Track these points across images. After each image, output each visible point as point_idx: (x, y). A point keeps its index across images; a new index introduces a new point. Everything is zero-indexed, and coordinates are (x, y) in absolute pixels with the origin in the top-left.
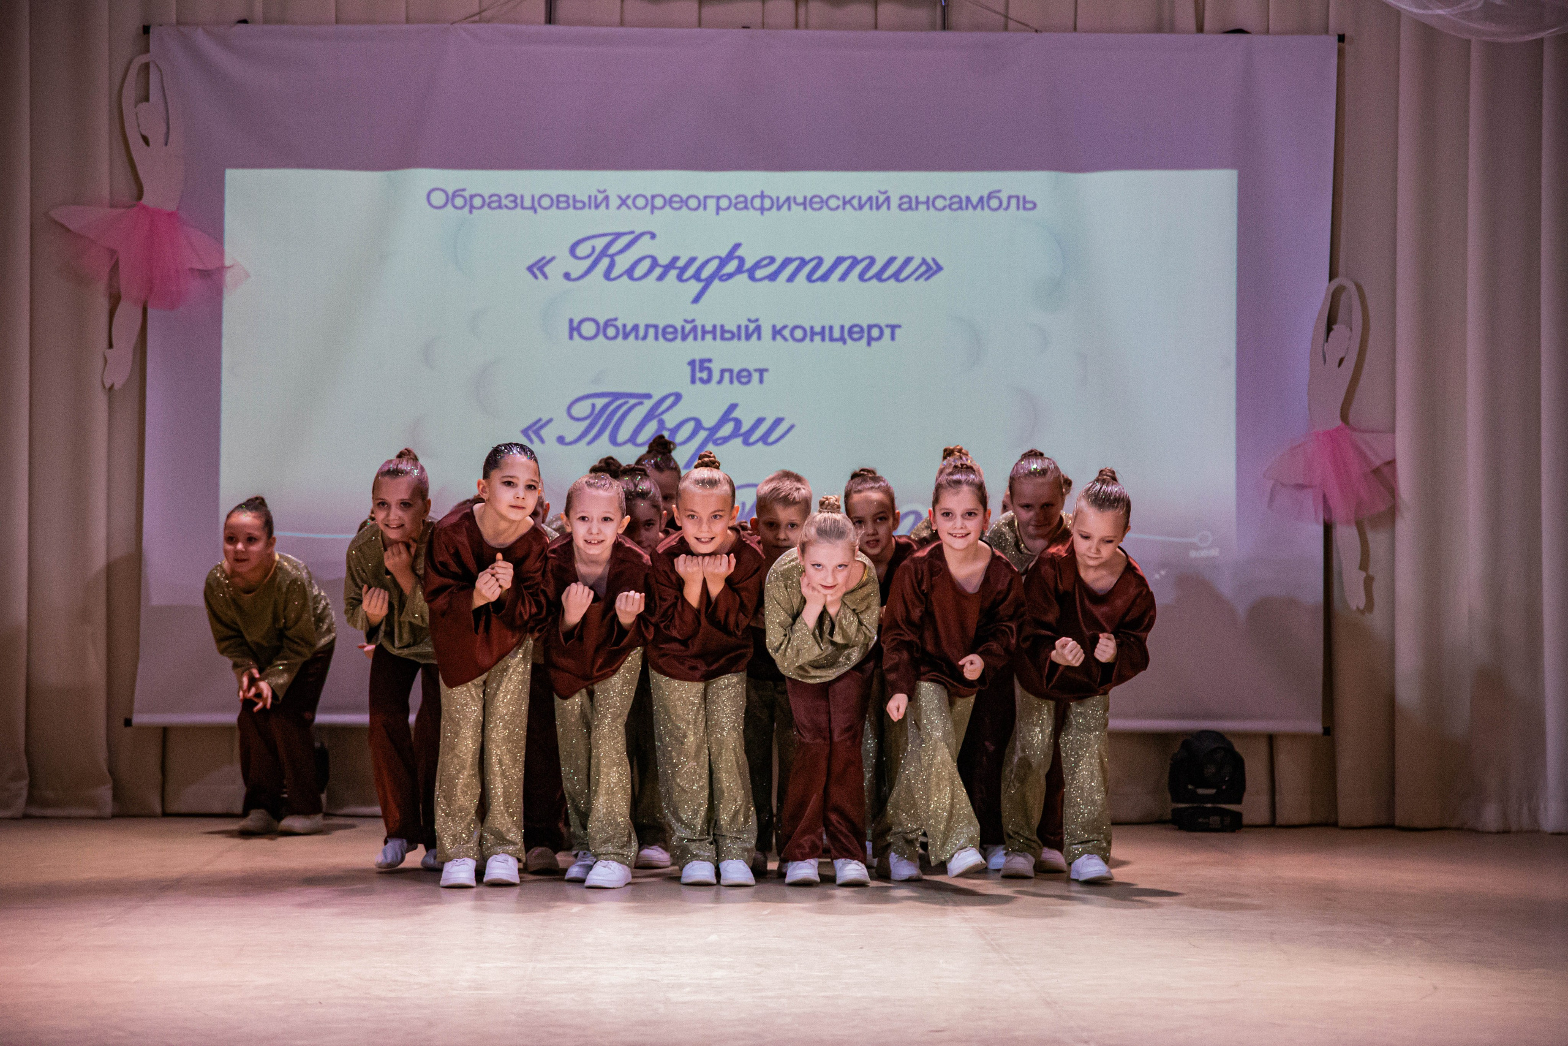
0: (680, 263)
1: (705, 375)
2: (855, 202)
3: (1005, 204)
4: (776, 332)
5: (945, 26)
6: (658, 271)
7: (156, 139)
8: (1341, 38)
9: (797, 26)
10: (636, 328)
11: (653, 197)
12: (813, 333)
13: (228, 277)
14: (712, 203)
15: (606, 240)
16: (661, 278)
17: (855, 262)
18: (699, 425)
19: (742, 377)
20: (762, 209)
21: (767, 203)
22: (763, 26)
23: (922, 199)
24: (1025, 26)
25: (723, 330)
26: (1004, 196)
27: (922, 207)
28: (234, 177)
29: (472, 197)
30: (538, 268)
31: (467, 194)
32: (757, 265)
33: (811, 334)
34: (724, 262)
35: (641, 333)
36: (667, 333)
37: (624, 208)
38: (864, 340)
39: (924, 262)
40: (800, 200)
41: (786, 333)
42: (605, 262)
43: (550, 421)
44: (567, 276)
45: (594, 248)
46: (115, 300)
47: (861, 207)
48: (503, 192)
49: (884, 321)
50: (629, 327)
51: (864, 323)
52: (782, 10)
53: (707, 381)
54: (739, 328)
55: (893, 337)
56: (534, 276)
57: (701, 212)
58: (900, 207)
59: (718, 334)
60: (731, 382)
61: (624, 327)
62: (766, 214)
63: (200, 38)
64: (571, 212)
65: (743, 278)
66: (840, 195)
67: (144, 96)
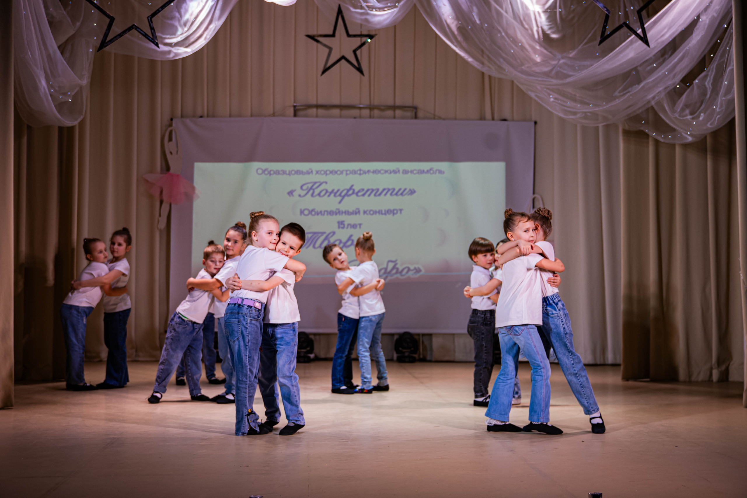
0: (335, 191)
1: (342, 226)
2: (389, 172)
4: (365, 212)
5: (416, 117)
6: (328, 194)
7: (174, 152)
8: (536, 123)
9: (370, 117)
10: (321, 212)
11: (327, 171)
13: (195, 196)
14: (344, 173)
15: (311, 184)
16: (329, 196)
17: (389, 190)
18: (341, 241)
19: (354, 226)
20: (360, 174)
21: (362, 172)
22: (360, 117)
23: (409, 170)
24: (440, 118)
25: (348, 212)
26: (434, 169)
27: (409, 174)
28: (199, 166)
29: (270, 171)
30: (291, 193)
31: (269, 170)
32: (359, 191)
33: (375, 212)
35: (323, 213)
36: (331, 213)
37: (317, 175)
38: (391, 215)
39: (410, 190)
40: (372, 171)
41: (368, 212)
42: (311, 191)
44: (300, 196)
45: (308, 187)
46: (161, 202)
47: (391, 173)
48: (280, 169)
49: (398, 208)
50: (319, 211)
51: (392, 208)
52: (366, 112)
53: (343, 228)
54: (353, 211)
55: (401, 213)
56: (290, 196)
57: (341, 175)
58: (403, 173)
59: (347, 213)
60: (351, 227)
61: (318, 211)
62: (362, 176)
63: (188, 122)
64: (301, 176)
65: (354, 196)
66: (384, 169)
67: (170, 140)
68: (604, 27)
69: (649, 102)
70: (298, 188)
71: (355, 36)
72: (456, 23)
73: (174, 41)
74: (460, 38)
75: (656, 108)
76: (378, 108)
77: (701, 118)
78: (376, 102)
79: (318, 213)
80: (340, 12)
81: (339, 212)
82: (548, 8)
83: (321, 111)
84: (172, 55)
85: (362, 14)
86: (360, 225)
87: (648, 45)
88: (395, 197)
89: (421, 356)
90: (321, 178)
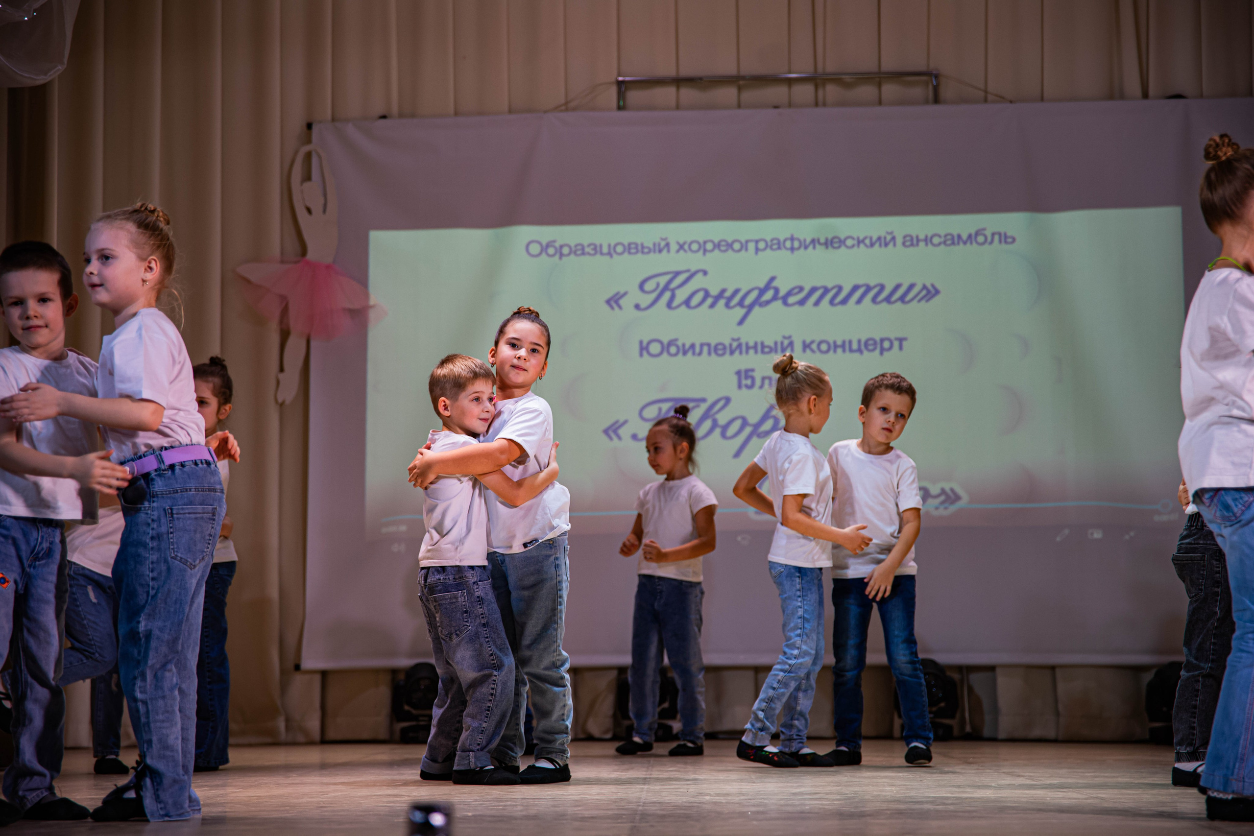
0: (728, 294)
1: (749, 382)
2: (867, 242)
3: (989, 239)
5: (937, 100)
6: (709, 301)
7: (317, 208)
9: (816, 104)
10: (693, 346)
11: (705, 242)
12: (836, 346)
13: (372, 315)
14: (751, 246)
15: (667, 278)
16: (712, 306)
17: (869, 289)
18: (745, 423)
20: (792, 249)
21: (796, 244)
22: (790, 105)
23: (922, 237)
24: (1001, 99)
25: (763, 346)
26: (988, 234)
27: (922, 244)
28: (379, 239)
29: (561, 247)
30: (614, 301)
31: (557, 245)
32: (789, 294)
33: (834, 347)
34: (762, 291)
35: (697, 350)
36: (718, 349)
37: (682, 252)
38: (878, 351)
39: (925, 287)
40: (822, 240)
41: (814, 346)
42: (667, 295)
43: (625, 422)
44: (637, 307)
45: (658, 285)
46: (285, 335)
47: (872, 245)
48: (585, 242)
49: (892, 336)
50: (687, 346)
51: (877, 337)
52: (805, 91)
53: (750, 387)
55: (901, 348)
56: (612, 308)
57: (743, 253)
58: (904, 244)
59: (759, 347)
61: (684, 345)
62: (796, 252)
63: (351, 130)
64: (639, 255)
65: (778, 304)
66: (855, 236)
67: (307, 177)
70: (635, 288)
76: (836, 79)
78: (831, 66)
79: (684, 351)
81: (739, 346)
83: (688, 94)
88: (885, 305)
89: (968, 729)
90: (694, 261)
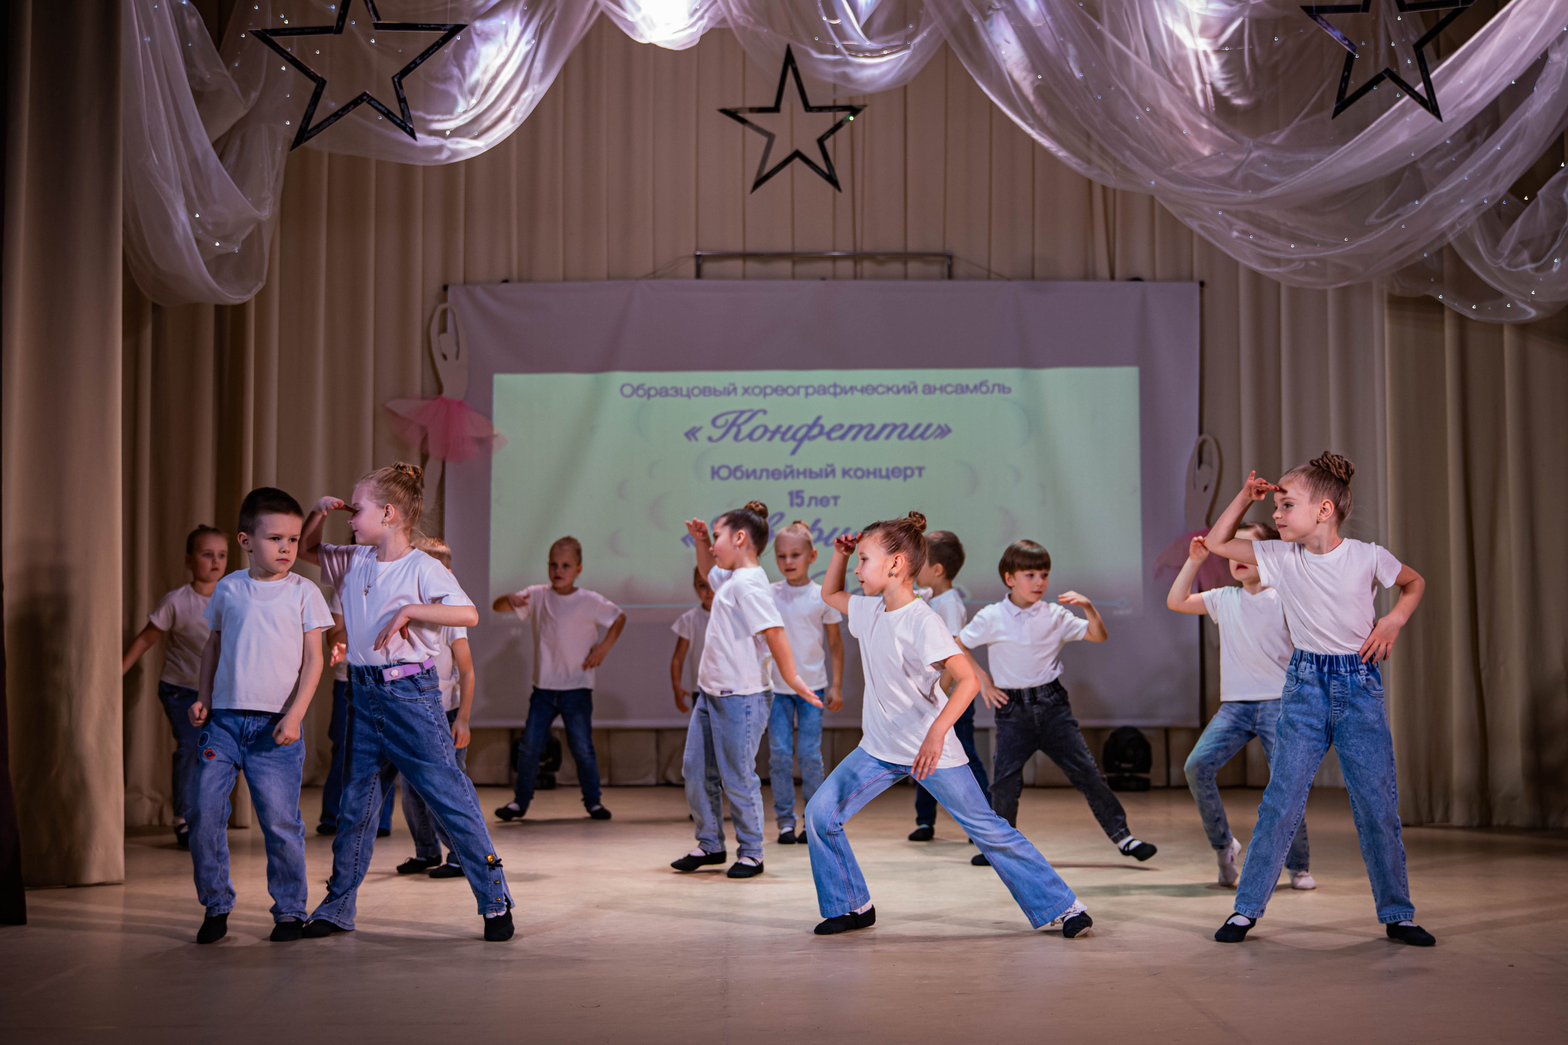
0: (783, 429)
1: (799, 501)
2: (895, 389)
3: (991, 389)
4: (845, 473)
5: (950, 276)
6: (768, 435)
7: (451, 355)
8: (1202, 284)
9: (855, 277)
10: (754, 471)
11: (765, 388)
12: (869, 473)
13: (495, 443)
14: (802, 391)
15: (734, 415)
16: (771, 439)
17: (895, 427)
19: (823, 502)
20: (835, 394)
21: (838, 390)
22: (835, 277)
23: (938, 386)
24: (1001, 277)
25: (811, 472)
26: (990, 384)
27: (938, 392)
28: (501, 381)
29: (649, 389)
30: (691, 434)
31: (646, 387)
32: (832, 430)
33: (867, 473)
34: (811, 428)
35: (758, 473)
36: (775, 474)
37: (746, 395)
38: (901, 478)
39: (939, 427)
40: (859, 387)
41: (852, 473)
42: (734, 430)
44: (710, 439)
45: (727, 421)
46: (425, 459)
47: (898, 392)
48: (669, 386)
49: (914, 465)
50: (750, 470)
51: (902, 466)
52: (846, 267)
53: (800, 505)
54: (821, 470)
55: (920, 475)
56: (689, 439)
57: (795, 396)
58: (924, 392)
59: (808, 474)
60: (816, 504)
61: (747, 470)
62: (838, 397)
63: (479, 292)
64: (712, 398)
65: (823, 438)
66: (885, 383)
67: (443, 330)
68: (1345, 80)
69: (1443, 235)
70: (707, 424)
71: (821, 109)
72: (1030, 78)
73: (450, 125)
74: (1039, 110)
75: (1457, 248)
76: (872, 256)
77: (1555, 269)
78: (867, 247)
79: (748, 475)
80: (789, 59)
81: (792, 472)
82: (1224, 45)
83: (752, 266)
84: (445, 155)
85: (835, 63)
86: (836, 498)
87: (1439, 117)
88: (908, 441)
90: (754, 402)
